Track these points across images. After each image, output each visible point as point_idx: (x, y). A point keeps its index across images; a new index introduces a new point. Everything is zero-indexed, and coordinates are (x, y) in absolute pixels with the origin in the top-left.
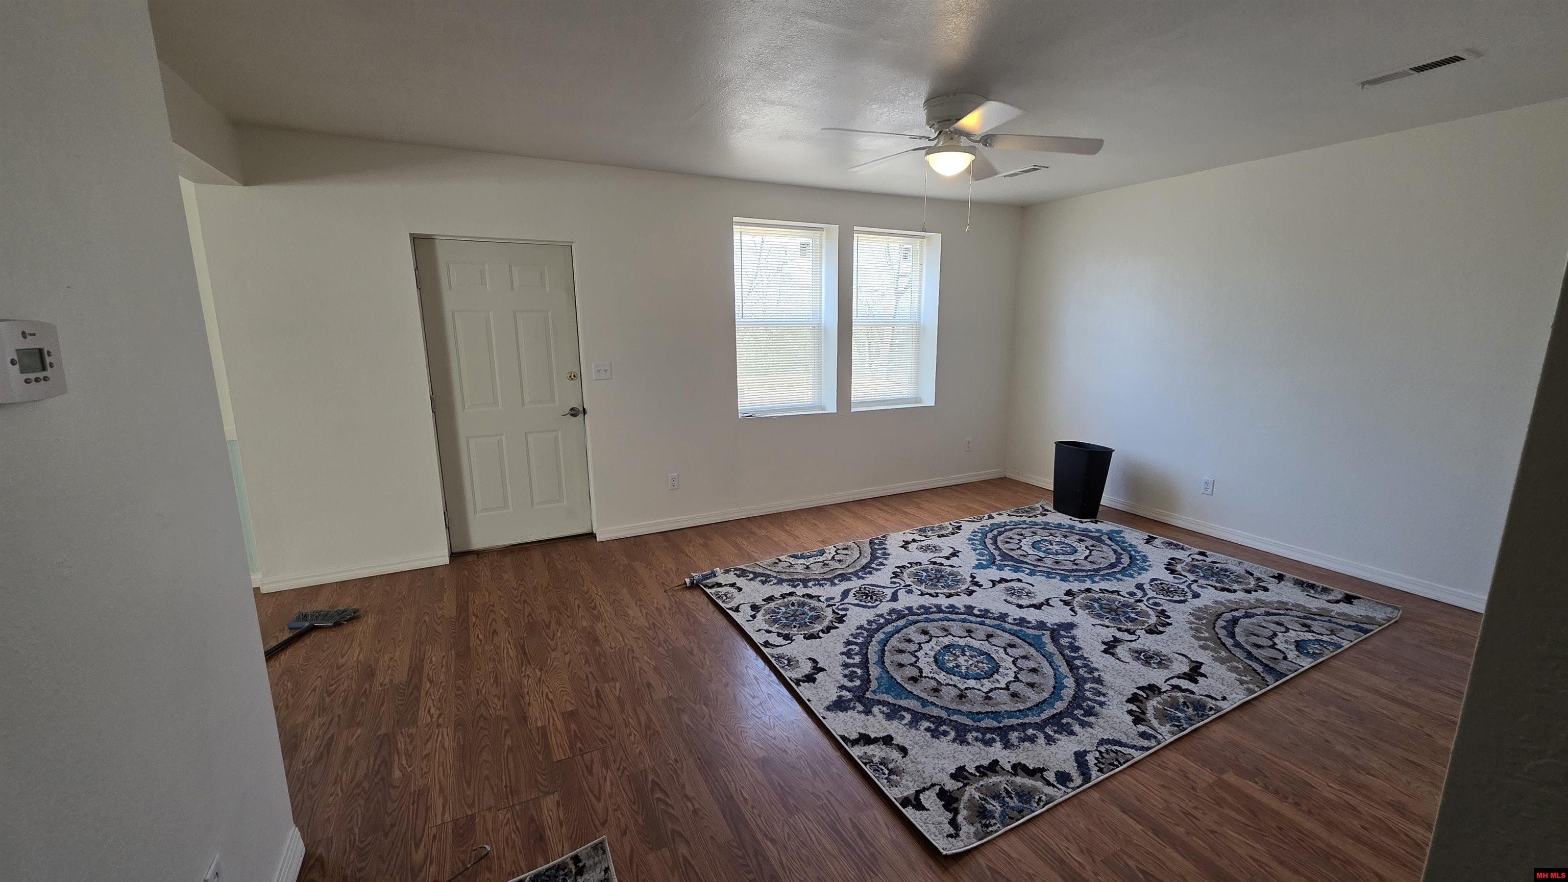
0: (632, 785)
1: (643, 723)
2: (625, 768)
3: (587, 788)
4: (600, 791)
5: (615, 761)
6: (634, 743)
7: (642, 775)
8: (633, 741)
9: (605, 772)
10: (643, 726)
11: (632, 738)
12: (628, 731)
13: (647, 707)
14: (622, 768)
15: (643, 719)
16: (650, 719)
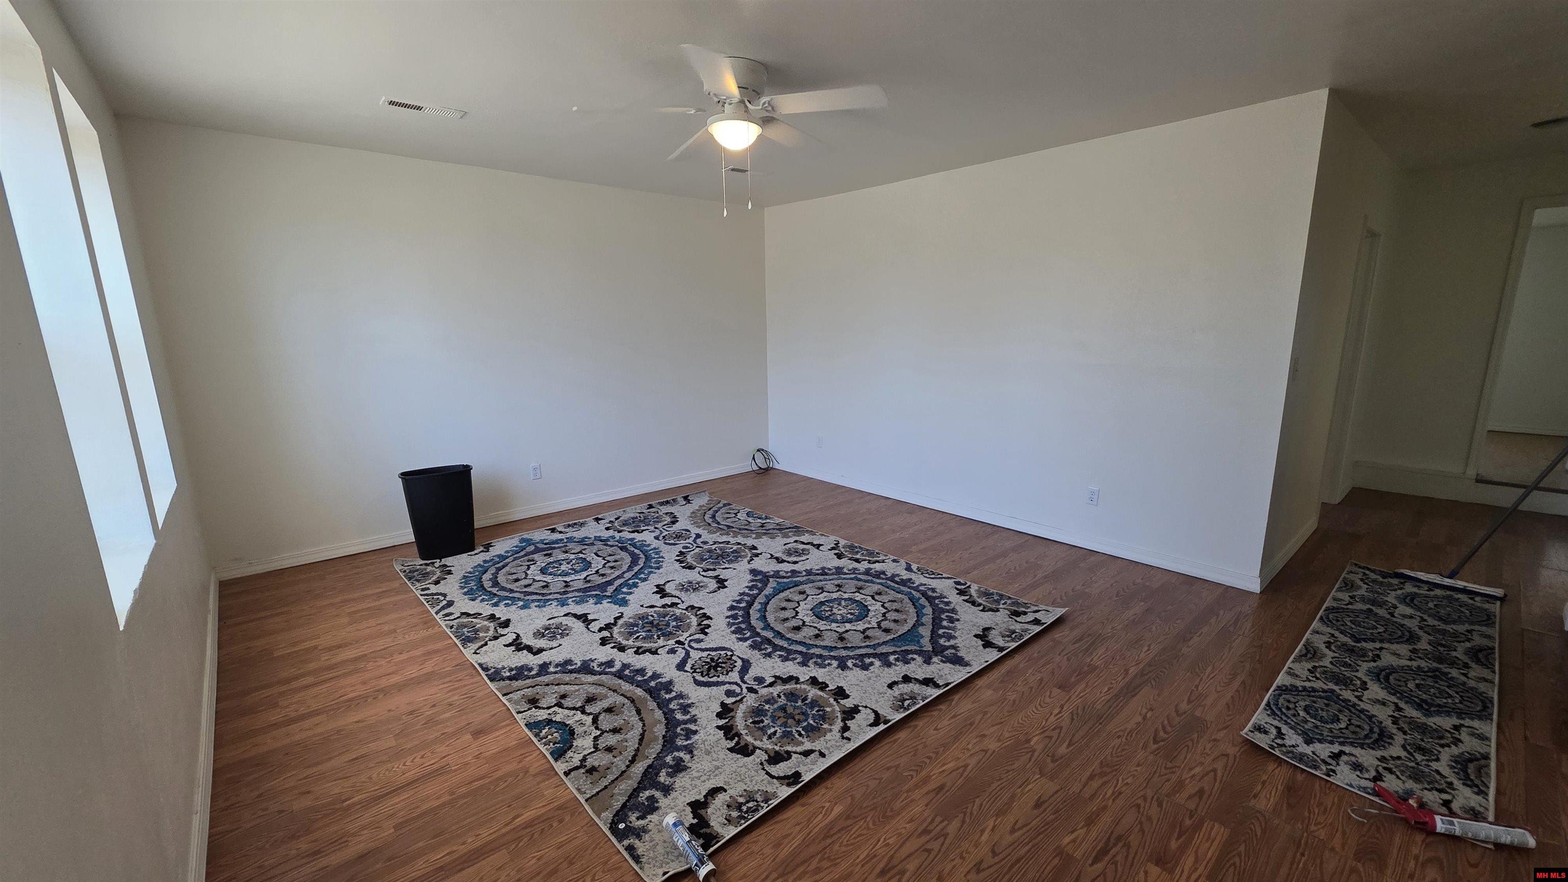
0: (1175, 754)
1: (1100, 782)
2: (1166, 768)
3: (1217, 784)
4: (1207, 774)
5: (1168, 780)
6: (1134, 776)
7: (1158, 753)
8: (1131, 778)
9: (1188, 780)
10: (1105, 779)
11: (1129, 780)
12: (1124, 789)
13: (1076, 788)
14: (1168, 771)
15: (1095, 784)
16: (1092, 777)
